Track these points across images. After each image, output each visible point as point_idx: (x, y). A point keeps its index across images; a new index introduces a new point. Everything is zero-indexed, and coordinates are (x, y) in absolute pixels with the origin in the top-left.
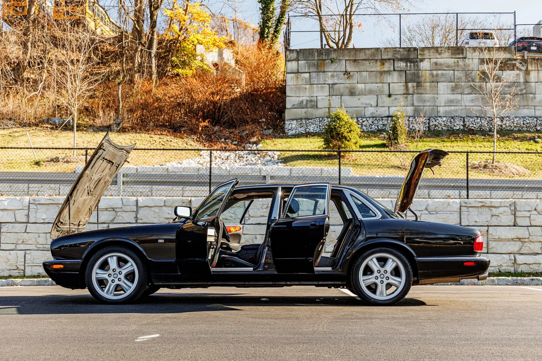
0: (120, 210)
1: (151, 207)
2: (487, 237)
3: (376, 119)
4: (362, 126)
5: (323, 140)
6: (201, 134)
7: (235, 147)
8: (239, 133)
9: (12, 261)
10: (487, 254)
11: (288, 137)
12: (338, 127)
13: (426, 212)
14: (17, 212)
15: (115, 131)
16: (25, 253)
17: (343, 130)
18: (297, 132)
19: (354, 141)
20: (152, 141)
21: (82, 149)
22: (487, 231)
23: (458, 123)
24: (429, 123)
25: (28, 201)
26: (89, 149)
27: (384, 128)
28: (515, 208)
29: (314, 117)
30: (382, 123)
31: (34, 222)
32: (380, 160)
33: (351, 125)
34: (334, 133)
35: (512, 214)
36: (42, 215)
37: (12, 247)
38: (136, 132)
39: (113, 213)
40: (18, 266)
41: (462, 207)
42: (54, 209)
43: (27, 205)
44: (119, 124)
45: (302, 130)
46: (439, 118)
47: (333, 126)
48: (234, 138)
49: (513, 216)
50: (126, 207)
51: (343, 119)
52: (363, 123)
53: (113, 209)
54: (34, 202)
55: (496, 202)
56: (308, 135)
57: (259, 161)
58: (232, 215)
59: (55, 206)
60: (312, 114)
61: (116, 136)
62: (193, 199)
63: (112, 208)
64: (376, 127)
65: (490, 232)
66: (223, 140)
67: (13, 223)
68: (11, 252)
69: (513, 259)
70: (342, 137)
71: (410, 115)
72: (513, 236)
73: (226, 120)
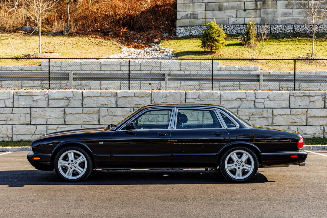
0: (72, 99)
1: (91, 97)
2: (307, 115)
3: (236, 26)
4: (227, 31)
5: (201, 41)
6: (122, 37)
7: (144, 45)
8: (146, 35)
9: (4, 132)
10: (306, 126)
11: (178, 38)
12: (211, 33)
13: (268, 99)
14: (6, 100)
15: (66, 35)
16: (12, 127)
17: (214, 35)
18: (184, 35)
19: (221, 42)
20: (90, 42)
21: (46, 58)
22: (307, 112)
23: (289, 28)
24: (270, 29)
25: (12, 93)
26: (50, 58)
27: (241, 32)
28: (325, 96)
29: (195, 25)
30: (239, 29)
31: (17, 107)
32: (238, 54)
33: (219, 32)
34: (209, 37)
35: (323, 101)
36: (22, 103)
37: (4, 123)
38: (79, 36)
39: (68, 101)
40: (9, 135)
41: (291, 96)
42: (30, 98)
43: (13, 96)
44: (68, 31)
45: (187, 34)
46: (277, 25)
47: (208, 32)
48: (143, 39)
49: (324, 102)
50: (76, 97)
51: (214, 28)
52: (227, 29)
53: (68, 98)
54: (17, 94)
55: (313, 92)
56: (191, 37)
57: (160, 55)
58: (144, 102)
59: (30, 97)
60: (194, 23)
61: (67, 38)
62: (119, 91)
63: (66, 98)
64: (236, 32)
65: (308, 112)
66: (136, 40)
67: (3, 107)
68: (3, 126)
69: (323, 129)
70: (214, 40)
71: (258, 23)
72: (324, 115)
73: (138, 27)
